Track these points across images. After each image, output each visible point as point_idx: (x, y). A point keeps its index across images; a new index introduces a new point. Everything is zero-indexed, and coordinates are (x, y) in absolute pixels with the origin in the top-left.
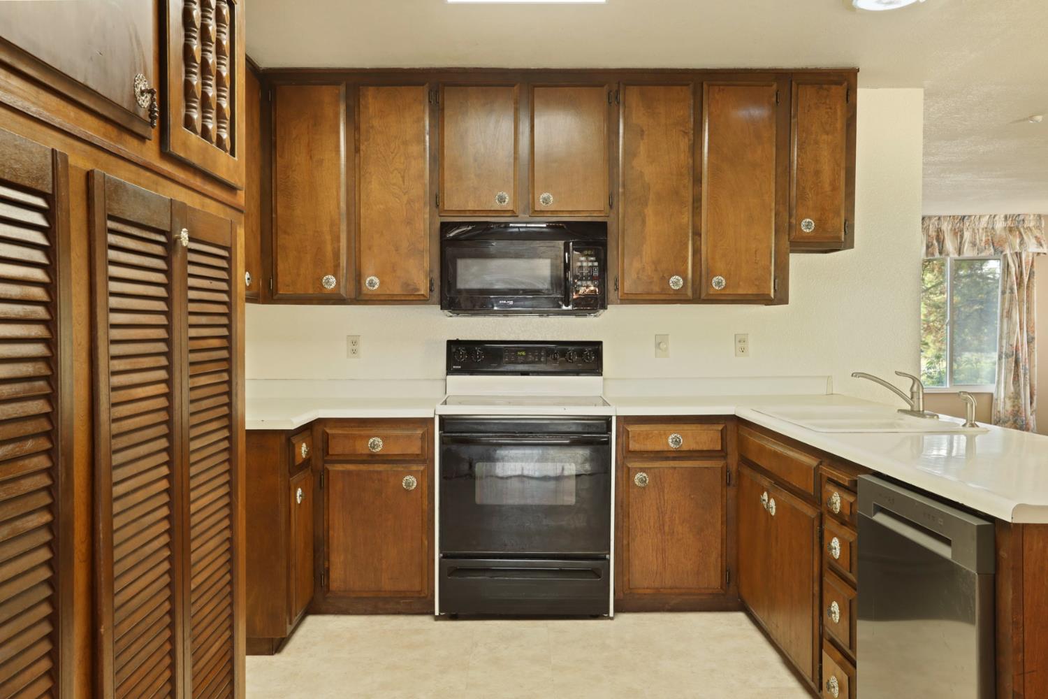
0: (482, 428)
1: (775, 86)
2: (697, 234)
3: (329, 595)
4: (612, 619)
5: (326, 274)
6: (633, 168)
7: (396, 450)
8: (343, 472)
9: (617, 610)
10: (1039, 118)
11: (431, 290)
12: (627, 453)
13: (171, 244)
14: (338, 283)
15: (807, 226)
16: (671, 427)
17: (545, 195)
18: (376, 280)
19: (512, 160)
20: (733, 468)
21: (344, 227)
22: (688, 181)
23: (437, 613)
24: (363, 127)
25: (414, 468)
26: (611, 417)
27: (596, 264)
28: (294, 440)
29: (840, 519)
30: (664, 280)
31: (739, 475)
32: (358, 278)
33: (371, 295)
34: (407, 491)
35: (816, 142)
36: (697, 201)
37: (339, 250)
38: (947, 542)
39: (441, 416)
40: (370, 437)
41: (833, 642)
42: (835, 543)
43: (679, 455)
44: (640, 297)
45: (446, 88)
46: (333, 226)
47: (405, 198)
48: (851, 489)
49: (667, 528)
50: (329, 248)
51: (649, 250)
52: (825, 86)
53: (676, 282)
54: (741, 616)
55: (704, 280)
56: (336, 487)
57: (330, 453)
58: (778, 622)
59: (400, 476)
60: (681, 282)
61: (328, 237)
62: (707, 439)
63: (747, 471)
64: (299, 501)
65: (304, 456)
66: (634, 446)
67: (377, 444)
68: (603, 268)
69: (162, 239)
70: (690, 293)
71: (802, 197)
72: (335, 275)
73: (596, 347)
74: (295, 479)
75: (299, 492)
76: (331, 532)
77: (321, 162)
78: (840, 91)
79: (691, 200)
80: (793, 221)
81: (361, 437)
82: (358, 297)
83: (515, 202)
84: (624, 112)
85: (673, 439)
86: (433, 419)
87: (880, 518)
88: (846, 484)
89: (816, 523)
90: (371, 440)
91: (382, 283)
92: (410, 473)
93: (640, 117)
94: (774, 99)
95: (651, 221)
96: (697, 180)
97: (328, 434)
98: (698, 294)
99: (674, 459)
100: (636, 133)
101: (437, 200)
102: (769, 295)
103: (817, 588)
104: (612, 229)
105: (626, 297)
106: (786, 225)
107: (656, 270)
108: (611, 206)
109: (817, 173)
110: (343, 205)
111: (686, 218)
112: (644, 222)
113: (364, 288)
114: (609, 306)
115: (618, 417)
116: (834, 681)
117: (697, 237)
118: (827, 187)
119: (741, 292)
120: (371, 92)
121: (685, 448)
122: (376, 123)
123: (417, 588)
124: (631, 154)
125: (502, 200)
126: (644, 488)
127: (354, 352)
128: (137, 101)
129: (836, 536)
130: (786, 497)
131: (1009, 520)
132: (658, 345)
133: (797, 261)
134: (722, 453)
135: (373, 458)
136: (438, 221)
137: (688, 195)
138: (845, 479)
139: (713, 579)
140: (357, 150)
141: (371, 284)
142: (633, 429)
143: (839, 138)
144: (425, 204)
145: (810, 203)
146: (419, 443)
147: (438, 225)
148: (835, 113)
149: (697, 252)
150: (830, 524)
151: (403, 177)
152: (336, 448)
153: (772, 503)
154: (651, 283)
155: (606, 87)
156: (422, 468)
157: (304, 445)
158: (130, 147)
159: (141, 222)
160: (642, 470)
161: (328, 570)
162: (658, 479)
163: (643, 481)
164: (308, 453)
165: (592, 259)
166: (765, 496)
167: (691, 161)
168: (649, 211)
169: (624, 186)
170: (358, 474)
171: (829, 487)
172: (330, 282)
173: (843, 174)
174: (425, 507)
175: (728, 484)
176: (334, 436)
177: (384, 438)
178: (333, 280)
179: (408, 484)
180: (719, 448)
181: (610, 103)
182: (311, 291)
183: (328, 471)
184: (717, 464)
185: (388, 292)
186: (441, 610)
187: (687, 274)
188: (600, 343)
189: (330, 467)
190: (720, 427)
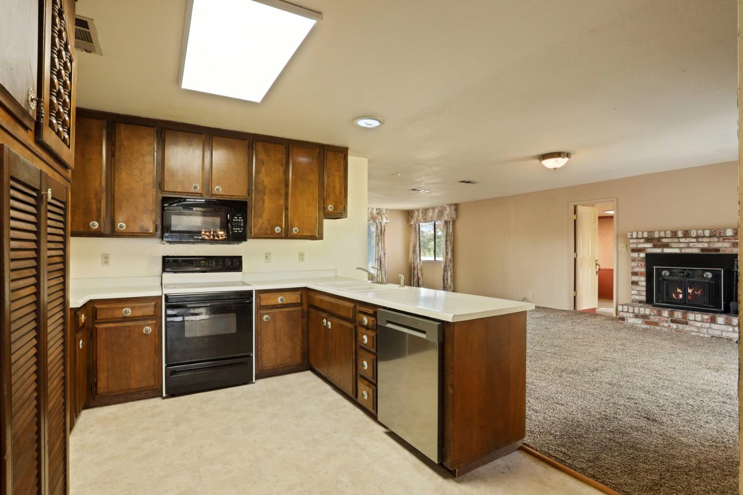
0: (188, 299)
1: (318, 150)
2: (287, 209)
3: (97, 396)
4: (254, 383)
5: (92, 221)
6: (259, 178)
7: (139, 313)
8: (106, 328)
9: (256, 379)
10: (399, 175)
11: (156, 231)
12: (260, 307)
13: (39, 198)
14: (100, 225)
15: (330, 208)
16: (279, 293)
17: (217, 187)
18: (124, 225)
19: (201, 169)
20: (305, 310)
21: (104, 196)
22: (283, 186)
23: (164, 395)
24: (117, 144)
25: (150, 322)
26: (252, 291)
27: (242, 220)
28: (78, 313)
29: (367, 328)
30: (273, 228)
31: (308, 312)
32: (113, 223)
33: (121, 232)
34: (146, 335)
35: (334, 175)
36: (287, 194)
37: (101, 208)
38: (424, 332)
39: (165, 295)
40: (123, 308)
41: (362, 377)
42: (365, 337)
43: (283, 306)
44: (261, 236)
45: (166, 131)
46: (97, 195)
47: (142, 183)
48: (375, 315)
49: (278, 339)
50: (94, 207)
51: (266, 215)
52: (337, 153)
53: (278, 229)
54: (309, 373)
55: (289, 229)
56: (102, 337)
57: (98, 318)
58: (334, 373)
59: (142, 327)
60: (280, 230)
61: (94, 201)
62: (294, 298)
63: (312, 310)
64: (81, 347)
65: (83, 321)
66: (263, 303)
67: (128, 311)
68: (245, 222)
69: (34, 194)
70: (283, 234)
71: (328, 196)
72: (98, 221)
73: (239, 259)
74: (79, 335)
75: (81, 342)
76: (98, 362)
77: (90, 160)
78: (342, 155)
79: (284, 194)
80: (325, 206)
81: (118, 308)
82: (114, 233)
83: (202, 189)
84: (256, 153)
85: (279, 299)
86: (161, 297)
87: (389, 325)
88: (371, 313)
89: (354, 330)
90: (124, 310)
91: (127, 226)
92: (148, 325)
93: (263, 156)
94: (318, 155)
95: (267, 202)
96: (287, 186)
97: (96, 308)
98: (287, 235)
99: (280, 308)
100: (260, 163)
101: (160, 185)
102: (316, 236)
103: (354, 356)
104: (249, 204)
105: (255, 236)
106: (322, 207)
107: (269, 224)
108: (248, 194)
109: (334, 187)
110: (104, 184)
111: (282, 202)
112: (264, 201)
113: (116, 229)
114: (248, 240)
115: (256, 291)
116: (365, 393)
117: (286, 211)
118: (338, 193)
119: (305, 234)
120: (123, 127)
121: (285, 303)
122: (125, 143)
123: (153, 384)
124: (258, 172)
125: (195, 188)
126: (267, 322)
127: (106, 263)
128: (29, 105)
129: (365, 334)
130: (336, 320)
131: (451, 321)
132: (267, 257)
133: (327, 222)
134: (301, 304)
135: (125, 319)
136: (160, 196)
137: (283, 192)
138: (371, 311)
139: (298, 359)
140: (113, 156)
141: (121, 227)
142: (263, 296)
143: (342, 173)
144: (153, 187)
145: (332, 199)
146: (153, 309)
147: (160, 198)
148: (341, 163)
149: (286, 217)
150: (361, 330)
151: (141, 172)
152: (101, 316)
153: (329, 323)
154: (267, 230)
155: (247, 141)
156: (154, 322)
157: (83, 315)
158: (21, 133)
159: (26, 182)
160: (267, 314)
161: (96, 383)
162: (273, 318)
163: (267, 319)
164: (85, 320)
165: (240, 218)
166: (325, 321)
167: (284, 177)
168: (266, 197)
169: (255, 186)
170: (116, 328)
171: (361, 315)
172: (95, 225)
173: (343, 187)
174: (157, 342)
175: (303, 317)
176: (100, 309)
177: (132, 308)
178: (96, 224)
179: (147, 331)
180: (299, 301)
181: (249, 148)
182: (82, 230)
183: (96, 329)
184: (299, 309)
185: (131, 231)
186: (166, 393)
187: (282, 226)
188: (241, 257)
189: (98, 326)
190: (300, 293)
